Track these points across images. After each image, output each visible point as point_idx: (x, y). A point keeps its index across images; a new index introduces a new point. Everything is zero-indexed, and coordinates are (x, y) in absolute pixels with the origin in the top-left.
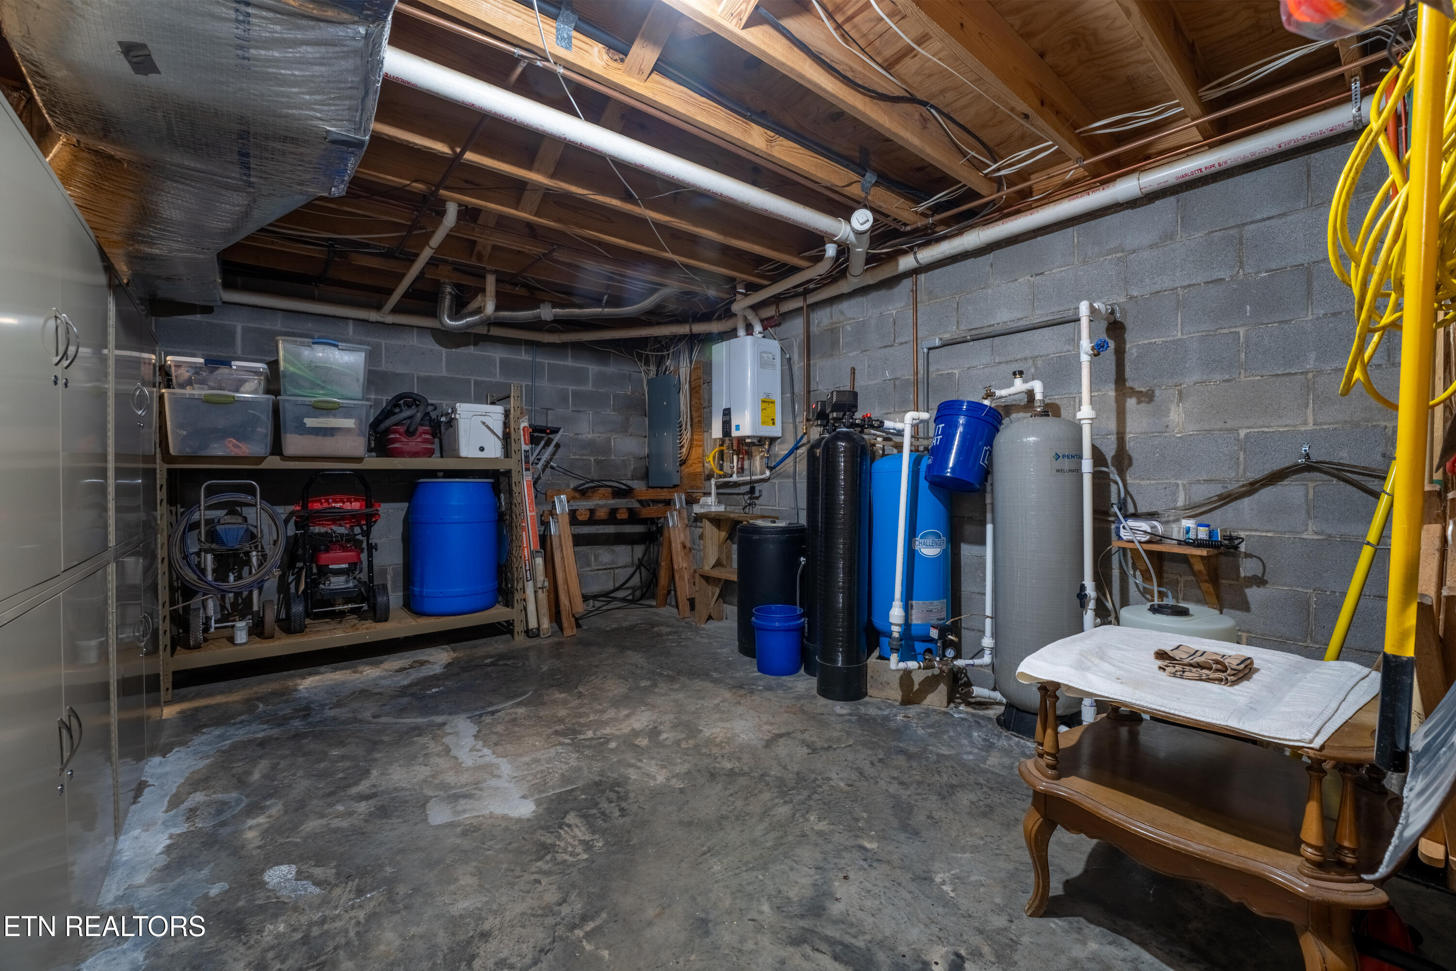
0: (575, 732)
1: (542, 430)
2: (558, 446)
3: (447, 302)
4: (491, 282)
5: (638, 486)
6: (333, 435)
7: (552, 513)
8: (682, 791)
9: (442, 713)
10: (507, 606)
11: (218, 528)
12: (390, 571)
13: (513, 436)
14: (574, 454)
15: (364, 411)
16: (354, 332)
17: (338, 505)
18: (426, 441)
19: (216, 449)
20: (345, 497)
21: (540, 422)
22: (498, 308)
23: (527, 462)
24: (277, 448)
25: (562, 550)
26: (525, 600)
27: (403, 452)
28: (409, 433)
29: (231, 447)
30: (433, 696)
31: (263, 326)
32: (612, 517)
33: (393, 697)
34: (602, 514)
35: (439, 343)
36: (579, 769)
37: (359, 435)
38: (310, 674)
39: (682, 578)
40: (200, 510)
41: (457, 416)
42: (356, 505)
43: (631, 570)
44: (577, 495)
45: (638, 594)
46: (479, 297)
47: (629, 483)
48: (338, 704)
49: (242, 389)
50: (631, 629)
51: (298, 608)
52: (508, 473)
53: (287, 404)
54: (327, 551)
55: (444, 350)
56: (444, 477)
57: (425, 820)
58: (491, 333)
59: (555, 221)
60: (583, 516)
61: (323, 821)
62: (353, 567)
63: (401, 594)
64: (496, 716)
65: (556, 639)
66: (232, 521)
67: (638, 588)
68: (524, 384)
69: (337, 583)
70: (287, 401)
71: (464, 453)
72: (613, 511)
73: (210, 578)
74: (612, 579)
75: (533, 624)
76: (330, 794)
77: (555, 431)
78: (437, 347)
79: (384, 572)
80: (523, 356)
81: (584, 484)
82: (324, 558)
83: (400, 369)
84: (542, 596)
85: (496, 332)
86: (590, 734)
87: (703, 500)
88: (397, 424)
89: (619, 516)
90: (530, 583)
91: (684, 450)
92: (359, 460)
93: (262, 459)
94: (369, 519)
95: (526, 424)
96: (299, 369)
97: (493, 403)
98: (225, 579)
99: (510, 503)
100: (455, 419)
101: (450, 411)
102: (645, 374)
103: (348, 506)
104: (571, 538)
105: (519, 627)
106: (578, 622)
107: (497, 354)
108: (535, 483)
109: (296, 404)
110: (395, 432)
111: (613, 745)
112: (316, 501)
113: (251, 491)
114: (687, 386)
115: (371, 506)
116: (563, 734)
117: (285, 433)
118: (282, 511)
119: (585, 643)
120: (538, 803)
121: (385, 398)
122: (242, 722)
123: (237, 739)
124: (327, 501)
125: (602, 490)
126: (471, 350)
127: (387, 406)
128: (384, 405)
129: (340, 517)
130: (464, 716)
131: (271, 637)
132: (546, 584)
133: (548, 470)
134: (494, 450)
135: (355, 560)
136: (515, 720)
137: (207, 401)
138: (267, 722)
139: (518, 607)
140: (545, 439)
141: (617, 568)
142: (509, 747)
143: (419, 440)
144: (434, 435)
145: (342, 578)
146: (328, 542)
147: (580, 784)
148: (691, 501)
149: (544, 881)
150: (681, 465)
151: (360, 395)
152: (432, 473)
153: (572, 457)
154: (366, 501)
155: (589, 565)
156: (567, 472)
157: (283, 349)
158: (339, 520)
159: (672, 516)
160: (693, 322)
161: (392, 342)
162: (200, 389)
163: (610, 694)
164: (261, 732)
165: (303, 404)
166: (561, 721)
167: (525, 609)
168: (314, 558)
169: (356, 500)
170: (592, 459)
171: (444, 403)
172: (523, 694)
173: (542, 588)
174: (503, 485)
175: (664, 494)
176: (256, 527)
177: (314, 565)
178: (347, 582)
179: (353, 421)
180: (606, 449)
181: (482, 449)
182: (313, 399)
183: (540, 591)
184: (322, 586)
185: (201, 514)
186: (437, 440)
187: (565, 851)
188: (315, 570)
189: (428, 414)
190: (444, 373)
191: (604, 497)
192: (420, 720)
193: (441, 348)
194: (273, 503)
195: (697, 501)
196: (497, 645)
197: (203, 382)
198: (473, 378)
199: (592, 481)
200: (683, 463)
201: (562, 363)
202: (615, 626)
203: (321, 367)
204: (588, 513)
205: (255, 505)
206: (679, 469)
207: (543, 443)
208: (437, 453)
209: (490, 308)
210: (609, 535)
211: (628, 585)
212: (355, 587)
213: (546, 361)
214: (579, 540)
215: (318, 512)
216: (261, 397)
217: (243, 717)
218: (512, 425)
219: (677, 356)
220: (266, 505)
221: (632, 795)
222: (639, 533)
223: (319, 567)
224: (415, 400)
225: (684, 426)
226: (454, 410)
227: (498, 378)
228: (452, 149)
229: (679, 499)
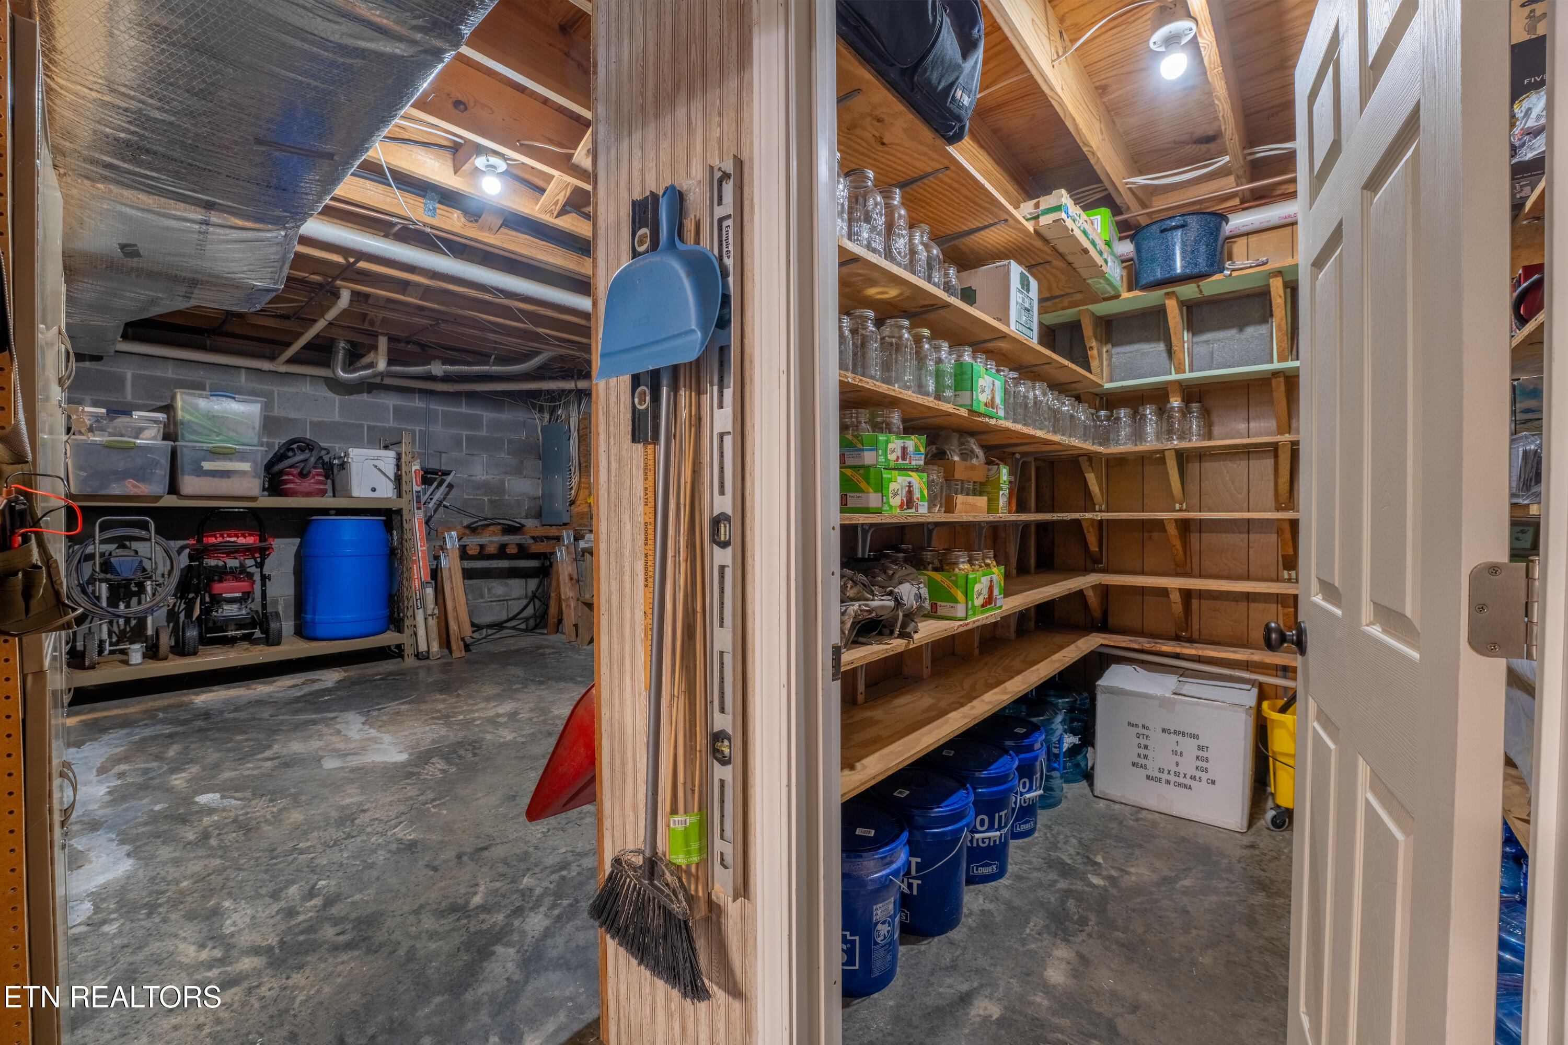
0: (448, 717)
1: (435, 472)
2: (450, 486)
3: (341, 356)
4: (383, 342)
5: (531, 524)
6: (229, 477)
7: (443, 548)
8: (523, 743)
9: (335, 711)
10: (399, 631)
11: (112, 560)
12: (281, 601)
13: (404, 478)
14: (468, 494)
15: (259, 455)
16: (246, 380)
17: (232, 539)
18: (320, 482)
19: (116, 489)
20: (239, 533)
21: (434, 465)
22: (390, 362)
23: (418, 502)
24: (173, 489)
25: (452, 582)
26: (415, 626)
27: (296, 492)
28: (303, 475)
29: (130, 487)
30: (326, 701)
31: (153, 374)
32: (502, 553)
33: (286, 704)
34: (492, 549)
35: (331, 391)
36: (448, 736)
37: (254, 477)
38: (204, 692)
39: (568, 606)
40: (94, 543)
41: (350, 460)
42: (250, 540)
43: (525, 602)
44: (467, 532)
45: (532, 623)
46: (372, 354)
47: (523, 521)
48: (237, 709)
49: (141, 436)
50: (517, 651)
51: (192, 633)
52: (399, 512)
53: (185, 450)
54: (221, 581)
55: (337, 398)
56: (336, 515)
57: (321, 766)
58: (384, 382)
59: (438, 304)
60: (473, 551)
61: (238, 772)
62: (247, 596)
63: (292, 623)
64: (382, 711)
65: (445, 660)
66: (125, 554)
67: (531, 617)
68: (417, 429)
69: (230, 610)
70: (185, 446)
71: (356, 493)
72: (503, 547)
73: (104, 604)
74: (505, 610)
75: (423, 647)
76: (240, 759)
77: (447, 473)
78: (330, 395)
79: (276, 602)
80: (417, 403)
81: (476, 522)
82: (217, 588)
83: (293, 415)
84: (432, 622)
85: (388, 381)
86: (461, 717)
87: (588, 536)
88: (290, 467)
89: (508, 551)
90: (421, 611)
91: (573, 492)
92: (254, 499)
93: (159, 498)
94: (263, 553)
95: (418, 467)
96: (196, 417)
97: (386, 447)
98: (117, 606)
99: (401, 539)
100: (347, 462)
101: (342, 455)
102: (539, 421)
103: (241, 540)
104: (460, 571)
105: (408, 651)
106: (467, 647)
107: (391, 401)
108: (427, 523)
109: (194, 449)
110: (288, 474)
111: (478, 722)
112: (211, 536)
113: (144, 526)
114: (576, 434)
115: (265, 540)
116: (438, 718)
117: (183, 474)
118: (175, 544)
119: (470, 662)
120: (411, 754)
121: (278, 441)
122: (146, 725)
123: (145, 735)
124: (222, 536)
125: (492, 528)
126: (365, 397)
127: (280, 449)
128: (277, 448)
129: (233, 551)
130: (354, 712)
131: (165, 659)
132: (436, 611)
133: (441, 509)
134: (386, 491)
135: (249, 590)
136: (398, 713)
137: (108, 447)
138: (170, 724)
139: (408, 632)
140: (438, 480)
141: (510, 600)
142: (391, 728)
143: (312, 481)
144: (327, 477)
145: (235, 606)
146: (223, 573)
147: (446, 743)
148: (578, 537)
149: (409, 788)
150: (570, 505)
151: (255, 441)
152: (325, 511)
153: (465, 497)
154: (260, 536)
155: (482, 597)
156: (460, 511)
157: (182, 400)
158: (233, 553)
159: (561, 552)
160: (579, 378)
161: (286, 389)
162: (100, 436)
163: (485, 694)
164: (167, 730)
165: (201, 450)
166: (438, 711)
167: (415, 634)
168: (208, 587)
169: (250, 535)
170: (486, 499)
171: (337, 446)
172: (407, 697)
173: (432, 615)
174: (396, 522)
175: (553, 532)
176: (150, 559)
177: (207, 595)
178: (240, 609)
179: (249, 464)
180: (499, 489)
181: (374, 490)
182: (211, 445)
183: (430, 618)
184: (214, 614)
185: (96, 548)
186: (329, 481)
187: (427, 774)
188: (207, 599)
189: (321, 458)
190: (337, 418)
191: (494, 534)
192: (314, 716)
193: (334, 395)
194: (168, 537)
195: (583, 537)
196: (388, 666)
197: (102, 429)
198: (366, 423)
199: (485, 519)
200: (572, 503)
201: (456, 410)
202: (504, 649)
203: (218, 417)
204: (478, 548)
205: (150, 540)
206: (569, 508)
207: (435, 484)
208: (330, 493)
209: (382, 365)
210: (502, 569)
211: (521, 616)
212: (248, 614)
213: (440, 408)
214: (468, 574)
215: (213, 545)
216: (159, 442)
217: (145, 722)
218: (404, 468)
219: (567, 405)
220: (161, 540)
221: (484, 747)
222: (534, 568)
223: (213, 597)
224: (308, 445)
225: (573, 471)
226: (347, 454)
227: (391, 423)
228: (346, 259)
229: (567, 536)
